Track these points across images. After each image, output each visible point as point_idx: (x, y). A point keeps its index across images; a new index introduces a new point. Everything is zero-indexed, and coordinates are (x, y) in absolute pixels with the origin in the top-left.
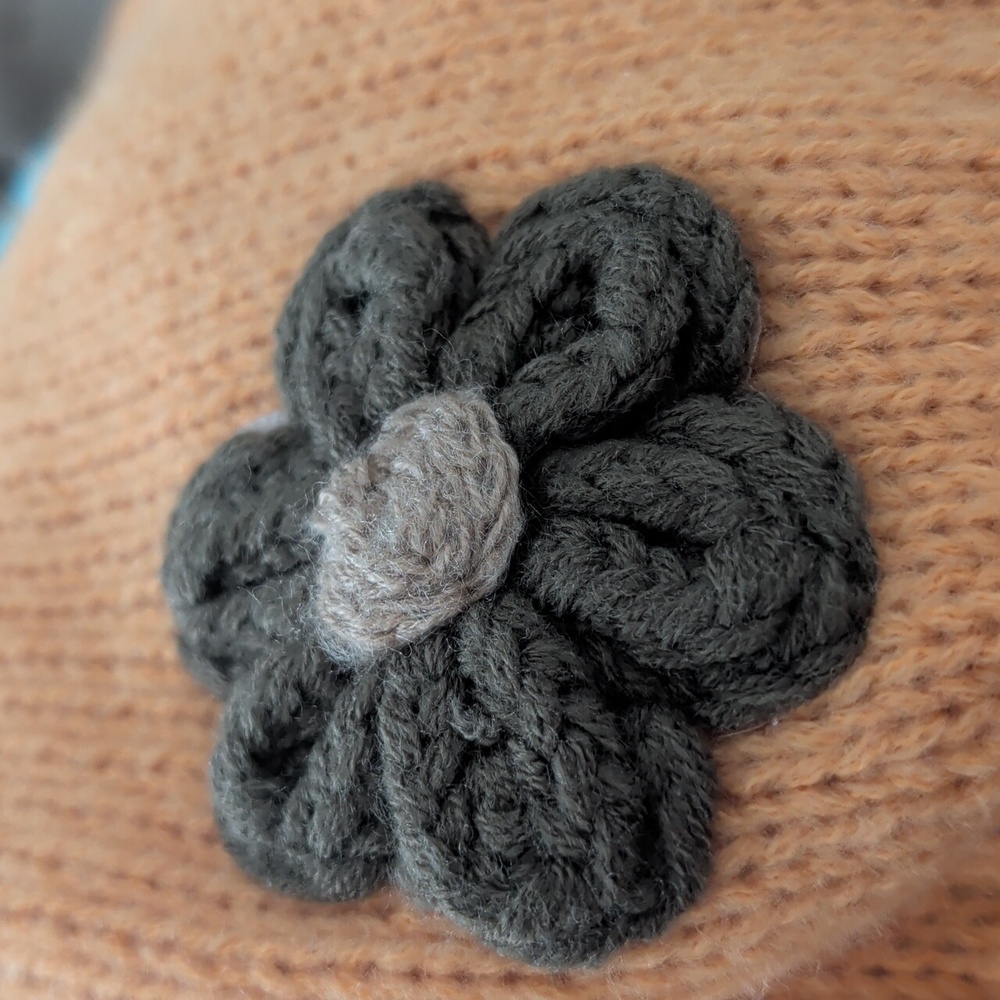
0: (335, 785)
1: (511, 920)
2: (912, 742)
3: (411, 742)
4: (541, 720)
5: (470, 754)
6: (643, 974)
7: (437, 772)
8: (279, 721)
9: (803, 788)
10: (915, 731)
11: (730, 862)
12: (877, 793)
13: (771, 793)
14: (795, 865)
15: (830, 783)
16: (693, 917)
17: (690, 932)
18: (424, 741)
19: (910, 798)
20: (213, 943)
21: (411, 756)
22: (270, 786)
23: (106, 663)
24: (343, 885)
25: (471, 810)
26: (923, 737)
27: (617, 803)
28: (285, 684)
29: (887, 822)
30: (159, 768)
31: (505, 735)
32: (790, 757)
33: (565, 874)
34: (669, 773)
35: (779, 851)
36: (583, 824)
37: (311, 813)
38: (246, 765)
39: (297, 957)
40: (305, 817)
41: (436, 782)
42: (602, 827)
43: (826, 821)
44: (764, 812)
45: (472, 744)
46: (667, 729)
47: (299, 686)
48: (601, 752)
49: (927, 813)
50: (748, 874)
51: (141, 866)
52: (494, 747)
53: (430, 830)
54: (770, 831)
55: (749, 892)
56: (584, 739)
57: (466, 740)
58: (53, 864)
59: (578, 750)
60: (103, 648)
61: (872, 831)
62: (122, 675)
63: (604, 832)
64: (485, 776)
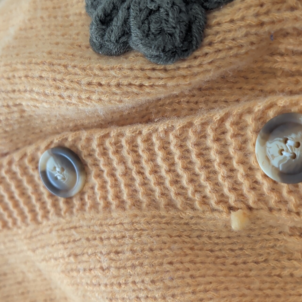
0: (119, 24)
1: (155, 47)
2: (252, 11)
3: (137, 10)
4: (168, 2)
5: (151, 12)
6: (183, 68)
7: (143, 16)
8: (107, 12)
9: (226, 22)
10: (252, 9)
11: (207, 40)
12: (242, 24)
13: (219, 24)
14: (221, 42)
15: (232, 21)
16: (197, 53)
17: (195, 58)
18: (141, 10)
19: (250, 26)
20: (85, 64)
21: (137, 14)
22: (104, 27)
23: (68, 16)
24: (117, 49)
25: (149, 24)
26: (255, 10)
27: (183, 21)
28: (110, 3)
29: (244, 31)
30: (78, 34)
31: (159, 7)
32: (224, 15)
33: (168, 37)
34: (196, 17)
35: (219, 38)
36: (174, 25)
37: (112, 32)
38: (99, 22)
39: (105, 67)
40: (111, 33)
41: (142, 18)
42: (178, 26)
43: (230, 31)
44: (216, 28)
45: (152, 10)
46: (197, 7)
47: (113, 3)
48: (181, 11)
49: (253, 31)
50: (210, 44)
51: (71, 52)
52: (157, 11)
53: (139, 28)
54: (217, 33)
55: (210, 48)
56: (177, 7)
57: (150, 9)
58: (50, 53)
59: (175, 9)
60: (67, 13)
61: (240, 34)
62: (71, 18)
63: (179, 27)
64: (153, 18)
